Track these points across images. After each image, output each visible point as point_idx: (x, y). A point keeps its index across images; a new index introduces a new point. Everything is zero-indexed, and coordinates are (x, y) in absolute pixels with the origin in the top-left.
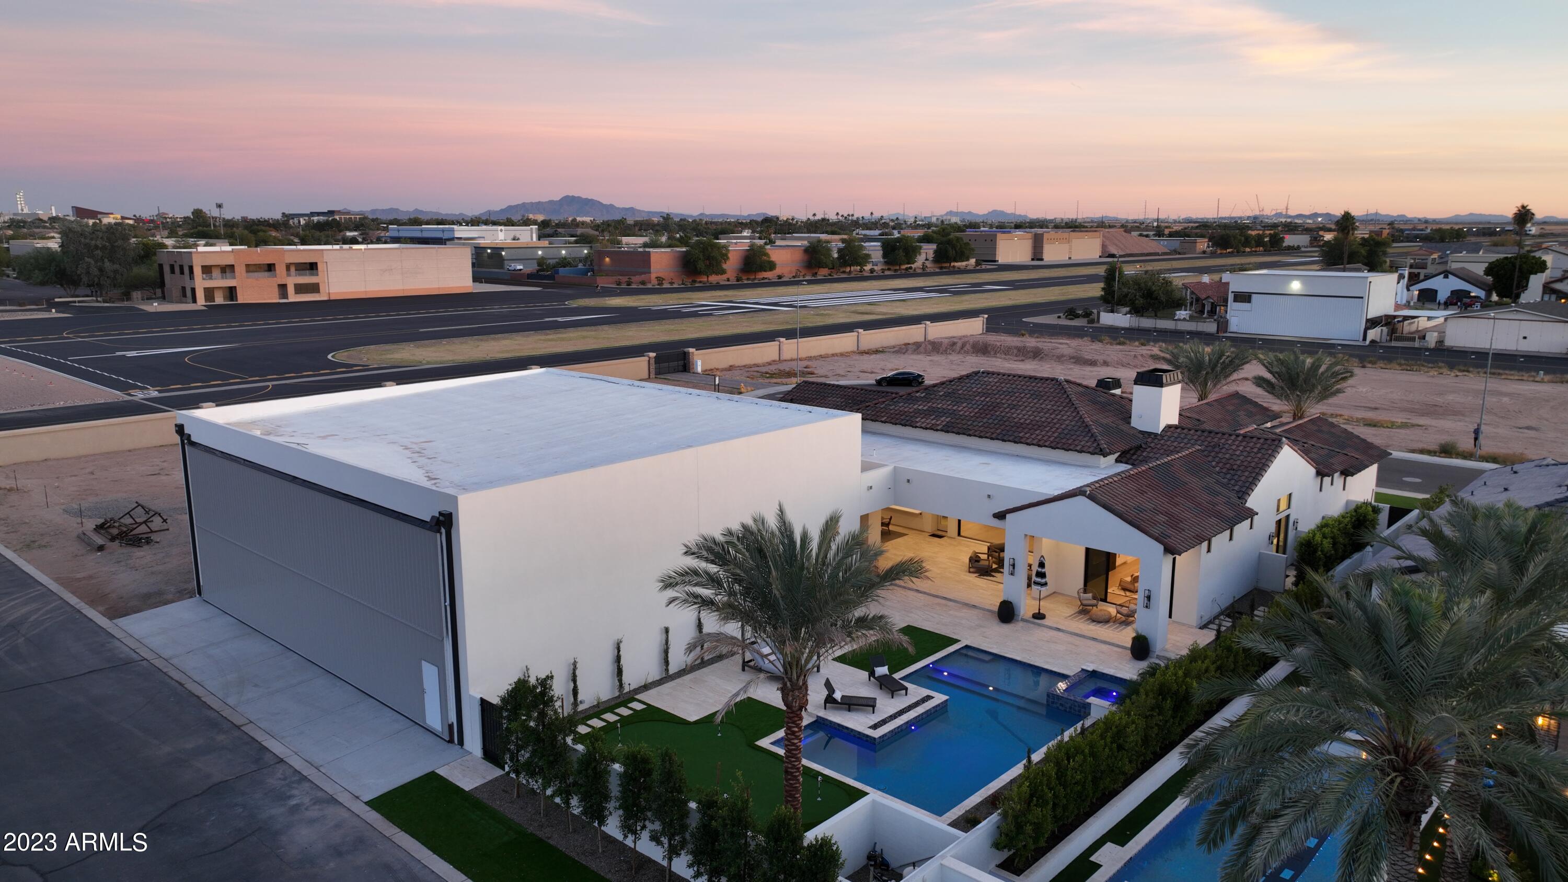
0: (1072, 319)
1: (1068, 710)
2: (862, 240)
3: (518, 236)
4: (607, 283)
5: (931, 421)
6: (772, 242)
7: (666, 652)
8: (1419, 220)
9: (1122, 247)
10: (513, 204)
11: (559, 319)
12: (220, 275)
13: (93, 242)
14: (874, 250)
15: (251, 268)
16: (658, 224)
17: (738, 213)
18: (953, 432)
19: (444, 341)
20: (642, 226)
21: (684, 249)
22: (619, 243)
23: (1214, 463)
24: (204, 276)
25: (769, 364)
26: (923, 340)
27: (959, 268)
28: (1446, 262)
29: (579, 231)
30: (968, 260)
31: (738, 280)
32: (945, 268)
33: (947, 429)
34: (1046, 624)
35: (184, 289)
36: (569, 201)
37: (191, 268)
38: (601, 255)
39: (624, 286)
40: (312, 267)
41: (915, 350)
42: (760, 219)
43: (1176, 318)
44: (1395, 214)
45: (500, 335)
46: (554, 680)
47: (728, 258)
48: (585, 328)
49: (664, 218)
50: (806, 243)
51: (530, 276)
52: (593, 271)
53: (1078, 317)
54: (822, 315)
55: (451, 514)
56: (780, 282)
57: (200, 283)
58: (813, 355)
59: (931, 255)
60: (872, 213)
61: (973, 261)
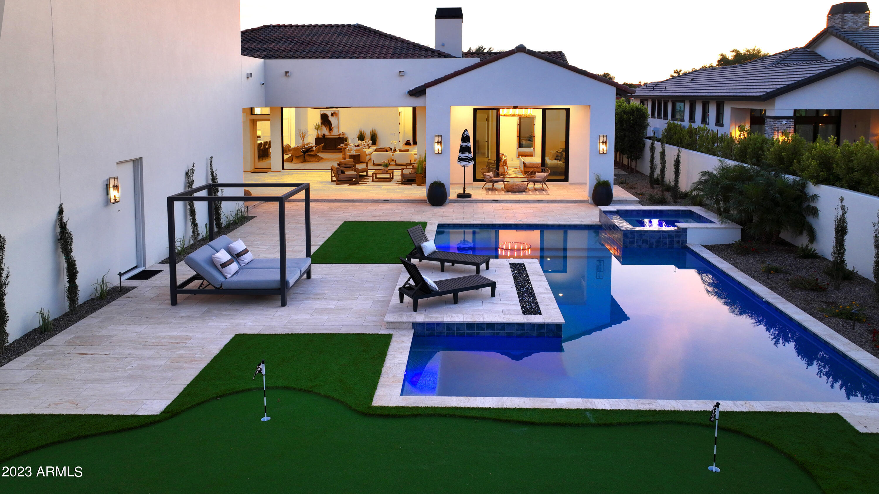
34: (474, 199)
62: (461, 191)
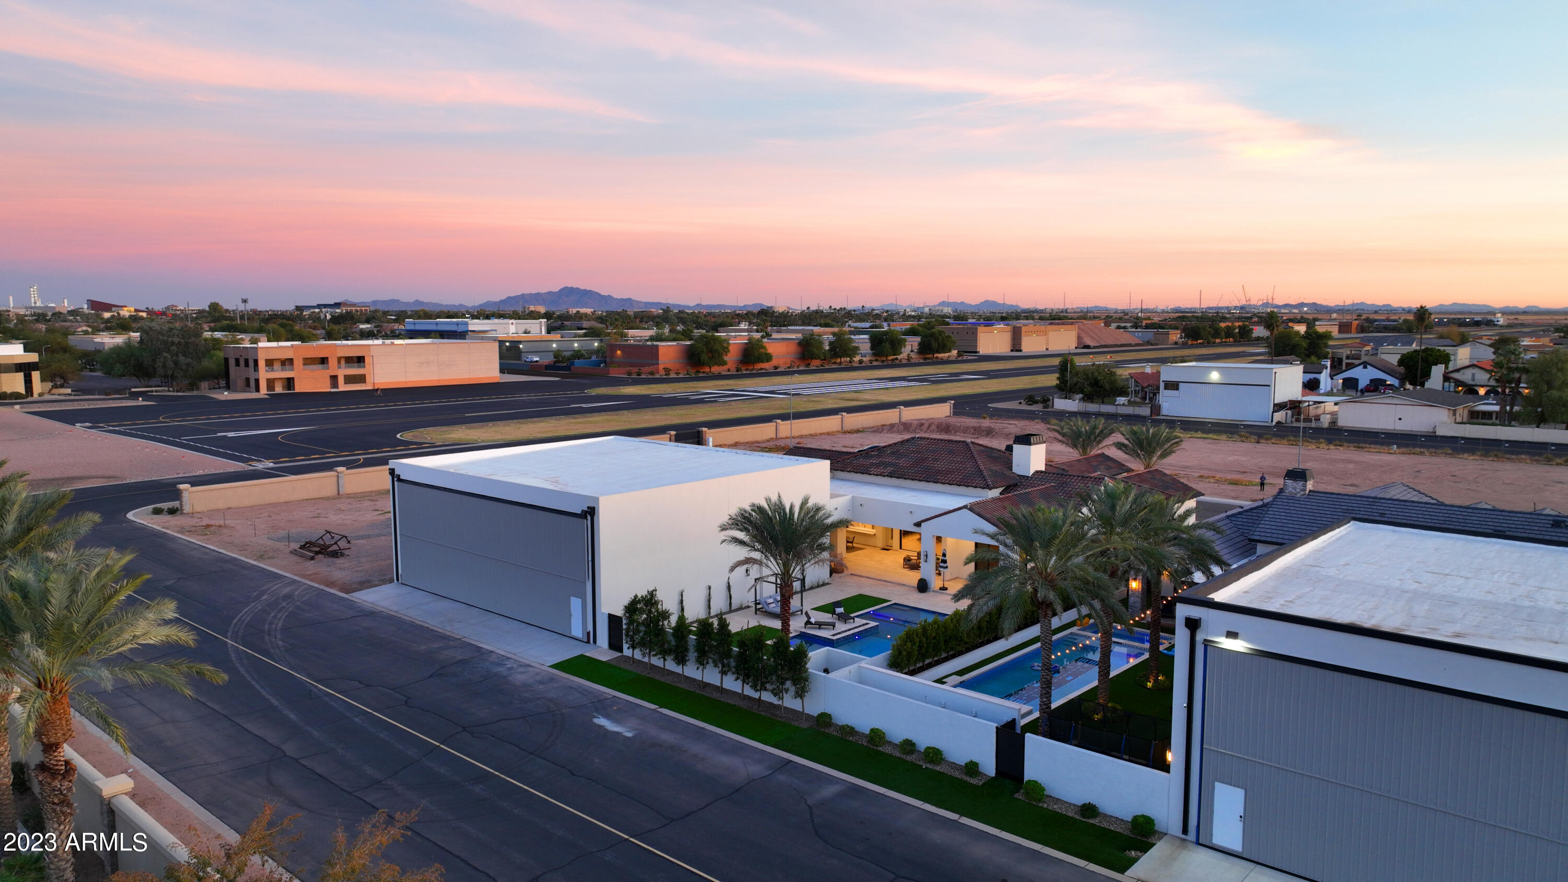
0: (1031, 405)
2: (852, 333)
3: (529, 329)
4: (620, 374)
5: (880, 470)
6: (768, 335)
7: (709, 601)
8: (1403, 309)
9: (1097, 338)
10: (512, 295)
11: (584, 405)
12: (280, 367)
13: (170, 339)
14: (863, 342)
15: (308, 361)
16: (658, 316)
17: (735, 304)
18: (895, 477)
19: (490, 424)
20: (643, 318)
21: (688, 343)
22: (626, 335)
23: (1060, 494)
24: (267, 368)
25: (768, 441)
26: (898, 422)
27: (941, 359)
28: (1376, 354)
29: (586, 324)
30: (950, 351)
31: (738, 371)
32: (929, 358)
33: (891, 475)
34: (947, 592)
35: (248, 380)
36: (568, 292)
37: (256, 362)
38: (613, 348)
39: (634, 376)
40: (360, 360)
41: (889, 430)
42: (756, 310)
43: (1116, 403)
44: (1381, 304)
45: (535, 419)
46: (657, 592)
47: (729, 351)
48: (608, 413)
49: (663, 310)
50: (800, 336)
51: (547, 367)
52: (605, 362)
53: (1037, 403)
54: (814, 401)
55: (594, 508)
56: (776, 373)
57: (264, 375)
58: (804, 434)
59: (916, 348)
60: (863, 306)
61: (954, 352)
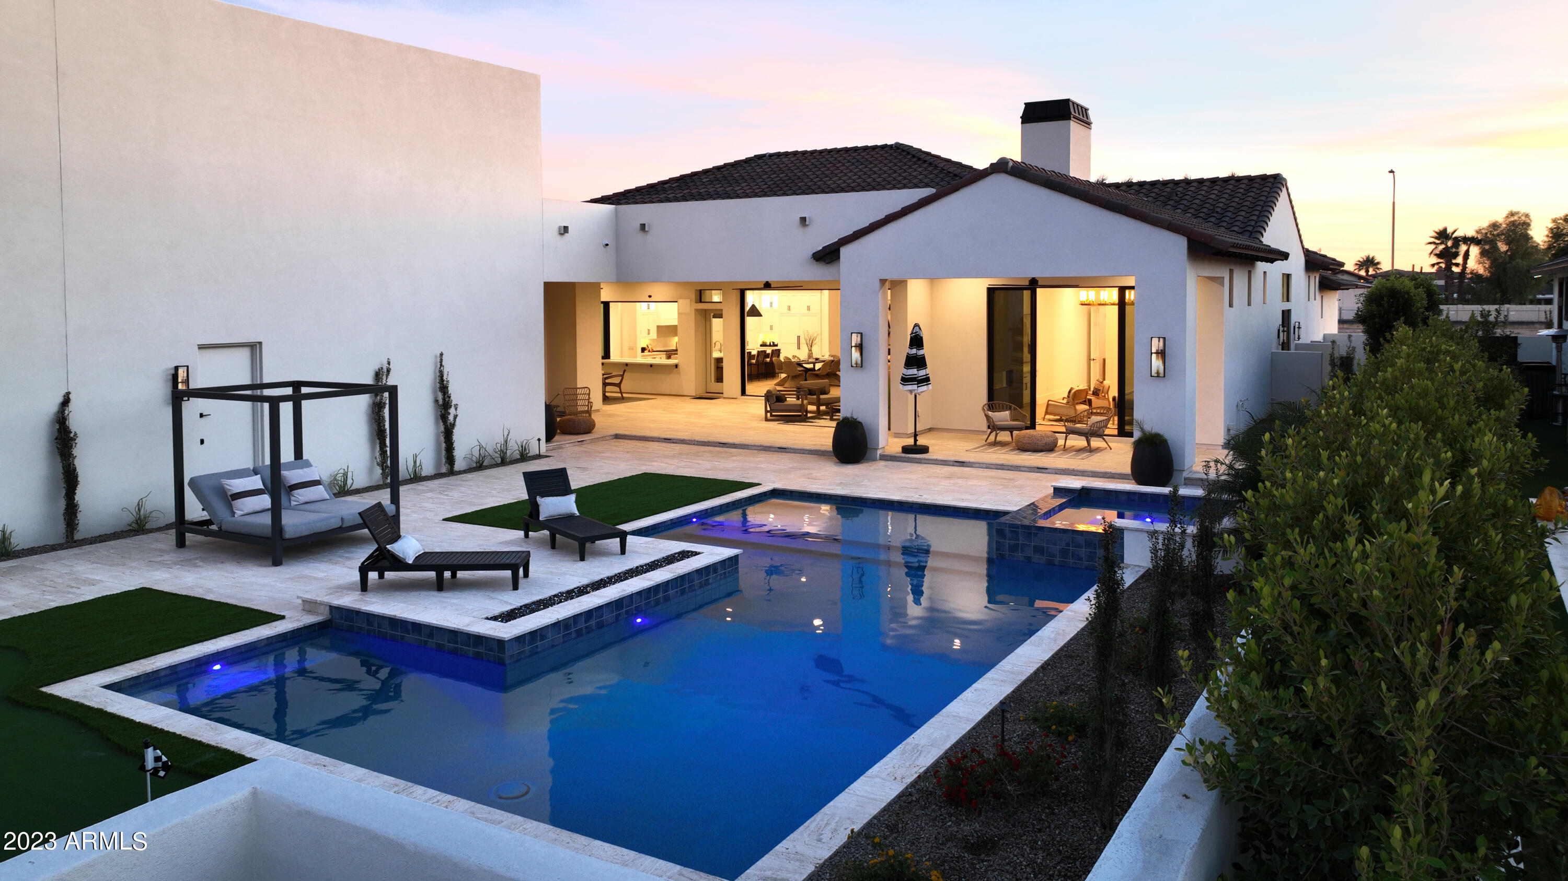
1: (1057, 561)
34: (930, 457)
62: (911, 441)
